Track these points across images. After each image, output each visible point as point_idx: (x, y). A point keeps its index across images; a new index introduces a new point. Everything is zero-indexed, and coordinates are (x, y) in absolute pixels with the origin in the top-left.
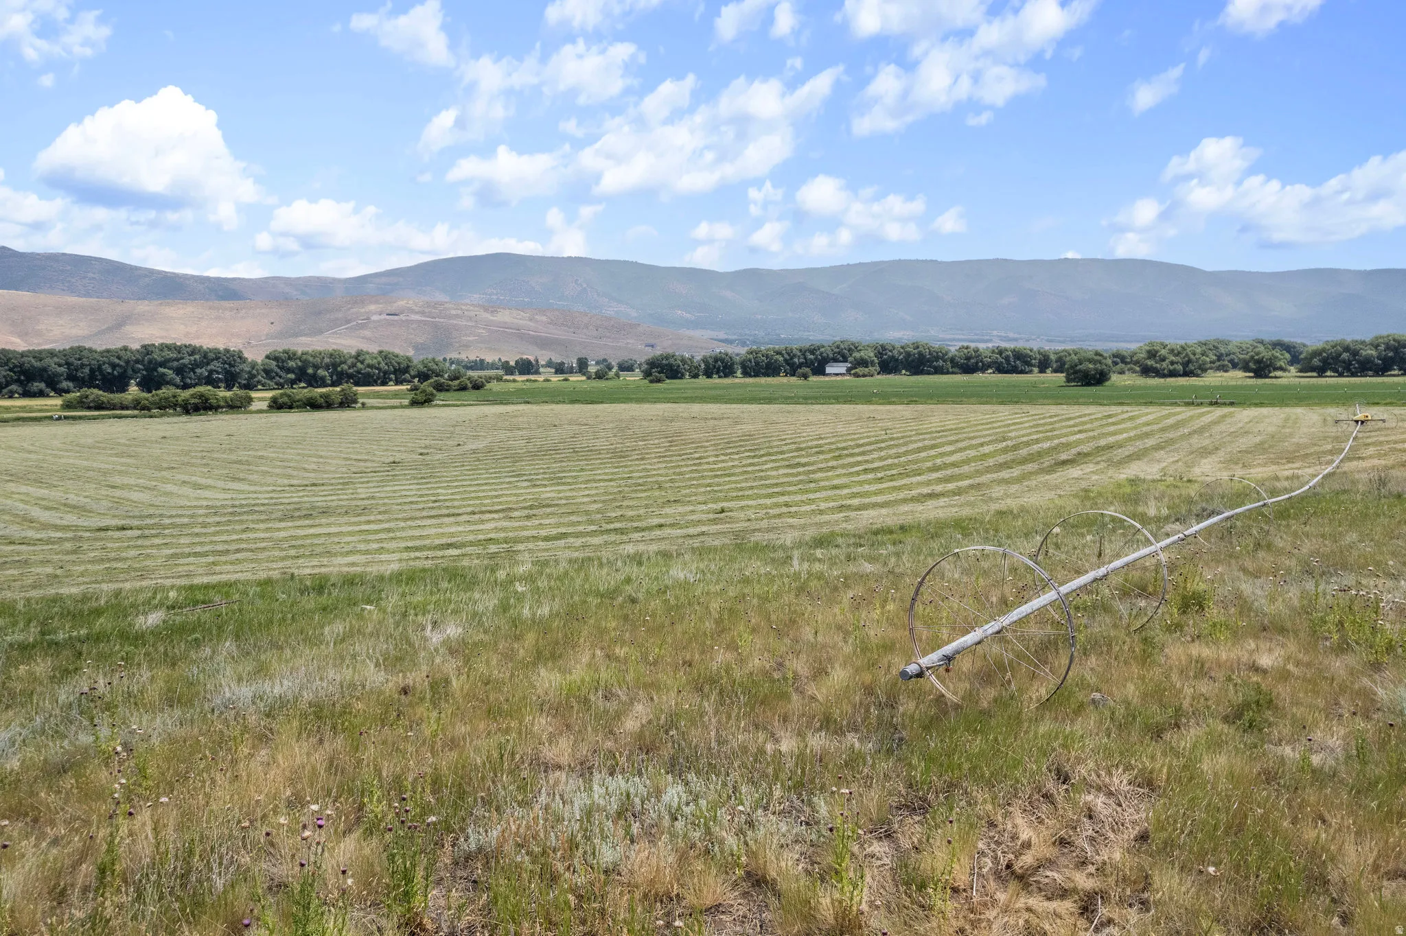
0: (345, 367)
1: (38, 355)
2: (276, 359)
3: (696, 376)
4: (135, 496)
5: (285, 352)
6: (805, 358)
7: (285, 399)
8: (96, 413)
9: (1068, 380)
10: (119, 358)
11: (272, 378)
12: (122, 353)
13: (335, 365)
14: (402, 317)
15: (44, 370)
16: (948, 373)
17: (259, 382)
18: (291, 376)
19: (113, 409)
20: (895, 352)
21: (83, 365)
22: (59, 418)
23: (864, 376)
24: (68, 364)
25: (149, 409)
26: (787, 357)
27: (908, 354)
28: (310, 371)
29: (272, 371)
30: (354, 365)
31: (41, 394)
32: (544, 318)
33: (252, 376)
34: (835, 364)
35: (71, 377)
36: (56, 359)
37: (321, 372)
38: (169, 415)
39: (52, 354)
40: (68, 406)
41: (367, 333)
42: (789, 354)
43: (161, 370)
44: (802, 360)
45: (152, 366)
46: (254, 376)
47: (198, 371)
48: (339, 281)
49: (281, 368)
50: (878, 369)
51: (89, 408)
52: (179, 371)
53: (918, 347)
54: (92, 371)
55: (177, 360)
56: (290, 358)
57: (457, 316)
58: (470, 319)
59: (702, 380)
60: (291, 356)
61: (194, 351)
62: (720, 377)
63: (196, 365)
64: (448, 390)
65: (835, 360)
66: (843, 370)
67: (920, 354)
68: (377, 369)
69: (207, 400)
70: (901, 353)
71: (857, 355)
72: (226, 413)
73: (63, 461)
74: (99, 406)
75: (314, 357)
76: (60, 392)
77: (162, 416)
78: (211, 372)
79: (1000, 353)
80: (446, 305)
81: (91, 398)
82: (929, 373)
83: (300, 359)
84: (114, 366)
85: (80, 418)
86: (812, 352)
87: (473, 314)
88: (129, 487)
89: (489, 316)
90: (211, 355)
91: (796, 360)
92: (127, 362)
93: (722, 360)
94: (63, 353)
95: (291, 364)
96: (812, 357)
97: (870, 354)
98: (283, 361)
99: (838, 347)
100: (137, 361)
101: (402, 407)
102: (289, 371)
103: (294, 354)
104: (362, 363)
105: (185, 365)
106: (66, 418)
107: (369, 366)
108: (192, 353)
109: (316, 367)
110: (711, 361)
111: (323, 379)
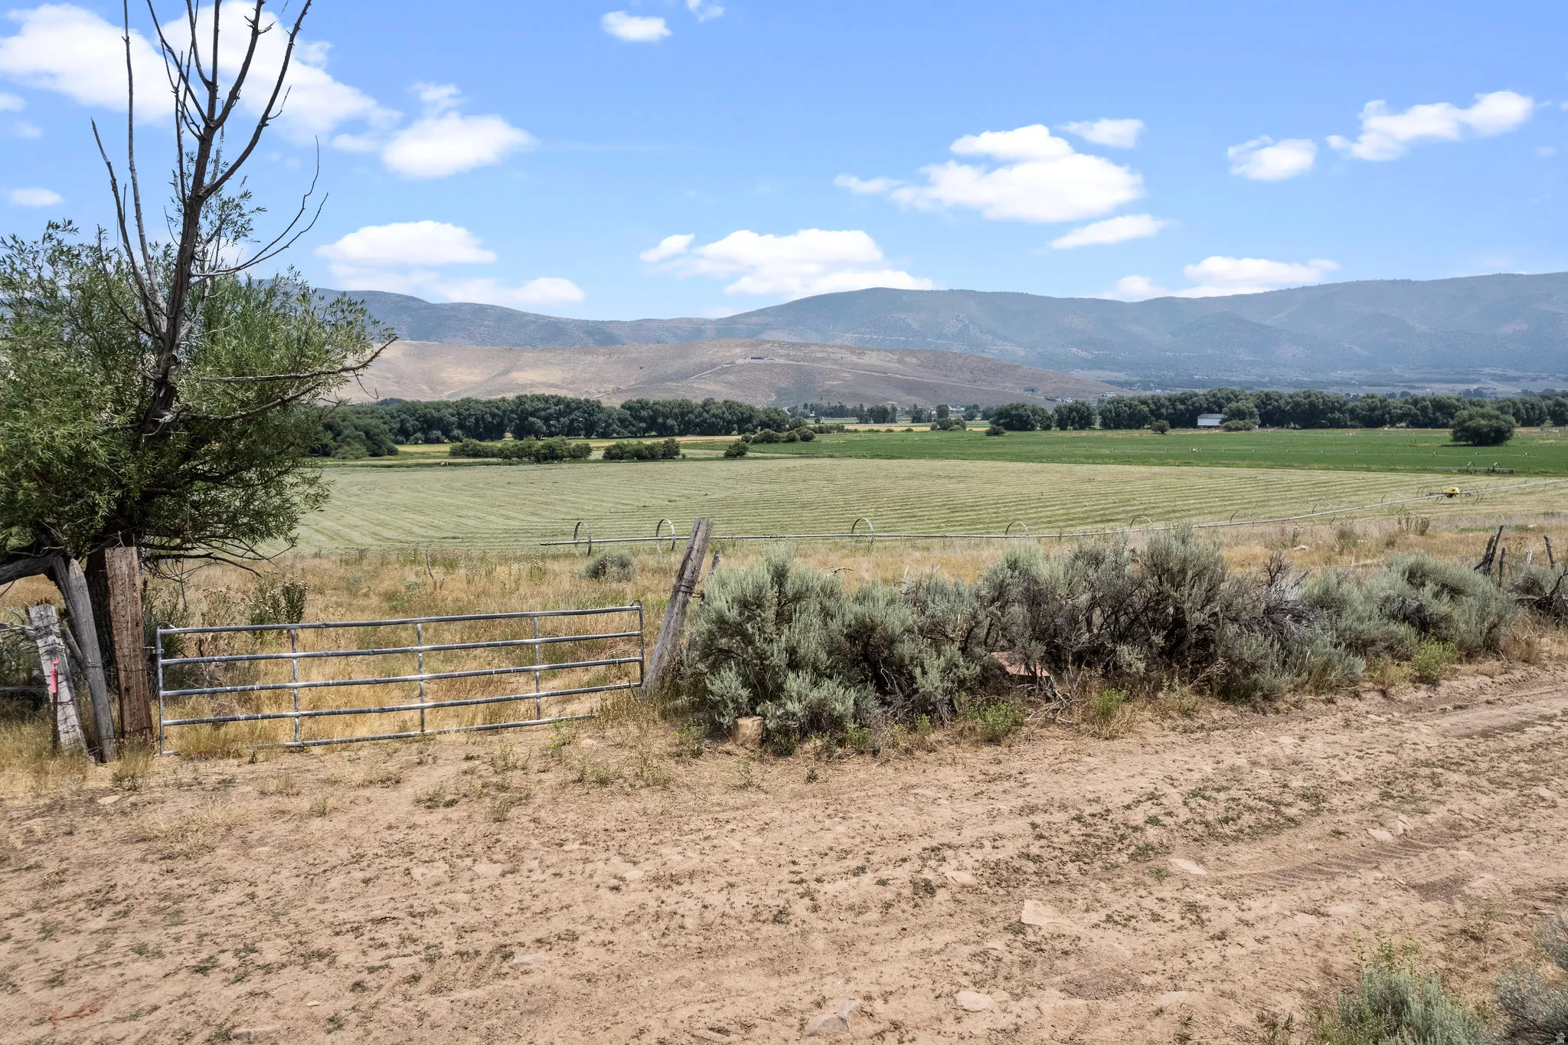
0: (692, 416)
1: (437, 406)
2: (630, 408)
3: (1047, 428)
4: (470, 522)
5: (639, 402)
6: (1175, 409)
7: (618, 451)
8: (471, 460)
9: (1456, 439)
10: (498, 408)
11: (626, 427)
12: (500, 404)
13: (683, 415)
14: (766, 361)
15: (441, 419)
16: (1345, 426)
17: (614, 431)
18: (643, 425)
19: (486, 457)
20: (1282, 402)
21: (470, 415)
22: (445, 465)
23: (1237, 429)
24: (459, 414)
25: (510, 458)
26: (1153, 407)
27: (1297, 404)
28: (660, 420)
29: (626, 419)
30: (700, 415)
31: (438, 441)
32: (914, 361)
33: (609, 425)
34: (1210, 415)
35: (461, 426)
36: (450, 410)
37: (670, 422)
38: (524, 463)
39: (447, 405)
40: (454, 453)
41: (731, 378)
42: (1156, 404)
43: (531, 419)
44: (1170, 411)
45: (524, 415)
46: (610, 425)
47: (562, 419)
48: (711, 322)
49: (635, 417)
50: (1258, 421)
51: (469, 456)
52: (546, 420)
53: (1309, 396)
54: (477, 420)
55: (545, 409)
56: (643, 408)
57: (822, 359)
58: (835, 361)
59: (1055, 433)
60: (643, 405)
61: (559, 401)
62: (1075, 429)
63: (560, 414)
64: (776, 442)
65: (1210, 411)
66: (1216, 422)
67: (1312, 405)
68: (721, 418)
69: (554, 450)
70: (1288, 403)
71: (1233, 405)
72: (569, 462)
73: (438, 499)
74: (476, 454)
75: (664, 406)
76: (453, 439)
77: (518, 463)
78: (572, 421)
79: (1416, 402)
80: (813, 348)
81: (471, 447)
82: (1322, 427)
83: (651, 408)
84: (494, 416)
85: (460, 464)
86: (1183, 401)
87: (839, 356)
88: (469, 517)
89: (855, 359)
90: (573, 405)
91: (1164, 411)
92: (504, 412)
93: (1077, 411)
94: (456, 405)
95: (644, 413)
96: (1182, 407)
97: (1249, 405)
98: (636, 411)
99: (1214, 396)
100: (512, 411)
101: (717, 459)
102: (641, 419)
103: (647, 404)
104: (708, 412)
105: (551, 415)
106: (450, 464)
107: (714, 416)
108: (558, 403)
109: (666, 416)
110: (1065, 411)
111: (672, 427)
